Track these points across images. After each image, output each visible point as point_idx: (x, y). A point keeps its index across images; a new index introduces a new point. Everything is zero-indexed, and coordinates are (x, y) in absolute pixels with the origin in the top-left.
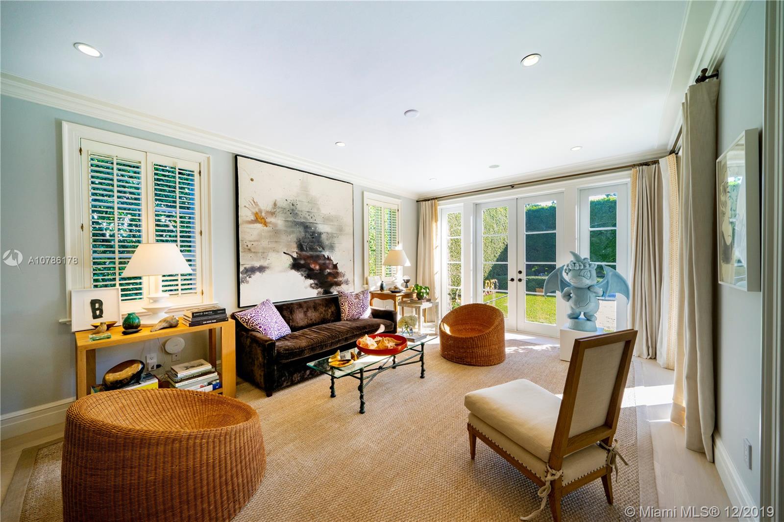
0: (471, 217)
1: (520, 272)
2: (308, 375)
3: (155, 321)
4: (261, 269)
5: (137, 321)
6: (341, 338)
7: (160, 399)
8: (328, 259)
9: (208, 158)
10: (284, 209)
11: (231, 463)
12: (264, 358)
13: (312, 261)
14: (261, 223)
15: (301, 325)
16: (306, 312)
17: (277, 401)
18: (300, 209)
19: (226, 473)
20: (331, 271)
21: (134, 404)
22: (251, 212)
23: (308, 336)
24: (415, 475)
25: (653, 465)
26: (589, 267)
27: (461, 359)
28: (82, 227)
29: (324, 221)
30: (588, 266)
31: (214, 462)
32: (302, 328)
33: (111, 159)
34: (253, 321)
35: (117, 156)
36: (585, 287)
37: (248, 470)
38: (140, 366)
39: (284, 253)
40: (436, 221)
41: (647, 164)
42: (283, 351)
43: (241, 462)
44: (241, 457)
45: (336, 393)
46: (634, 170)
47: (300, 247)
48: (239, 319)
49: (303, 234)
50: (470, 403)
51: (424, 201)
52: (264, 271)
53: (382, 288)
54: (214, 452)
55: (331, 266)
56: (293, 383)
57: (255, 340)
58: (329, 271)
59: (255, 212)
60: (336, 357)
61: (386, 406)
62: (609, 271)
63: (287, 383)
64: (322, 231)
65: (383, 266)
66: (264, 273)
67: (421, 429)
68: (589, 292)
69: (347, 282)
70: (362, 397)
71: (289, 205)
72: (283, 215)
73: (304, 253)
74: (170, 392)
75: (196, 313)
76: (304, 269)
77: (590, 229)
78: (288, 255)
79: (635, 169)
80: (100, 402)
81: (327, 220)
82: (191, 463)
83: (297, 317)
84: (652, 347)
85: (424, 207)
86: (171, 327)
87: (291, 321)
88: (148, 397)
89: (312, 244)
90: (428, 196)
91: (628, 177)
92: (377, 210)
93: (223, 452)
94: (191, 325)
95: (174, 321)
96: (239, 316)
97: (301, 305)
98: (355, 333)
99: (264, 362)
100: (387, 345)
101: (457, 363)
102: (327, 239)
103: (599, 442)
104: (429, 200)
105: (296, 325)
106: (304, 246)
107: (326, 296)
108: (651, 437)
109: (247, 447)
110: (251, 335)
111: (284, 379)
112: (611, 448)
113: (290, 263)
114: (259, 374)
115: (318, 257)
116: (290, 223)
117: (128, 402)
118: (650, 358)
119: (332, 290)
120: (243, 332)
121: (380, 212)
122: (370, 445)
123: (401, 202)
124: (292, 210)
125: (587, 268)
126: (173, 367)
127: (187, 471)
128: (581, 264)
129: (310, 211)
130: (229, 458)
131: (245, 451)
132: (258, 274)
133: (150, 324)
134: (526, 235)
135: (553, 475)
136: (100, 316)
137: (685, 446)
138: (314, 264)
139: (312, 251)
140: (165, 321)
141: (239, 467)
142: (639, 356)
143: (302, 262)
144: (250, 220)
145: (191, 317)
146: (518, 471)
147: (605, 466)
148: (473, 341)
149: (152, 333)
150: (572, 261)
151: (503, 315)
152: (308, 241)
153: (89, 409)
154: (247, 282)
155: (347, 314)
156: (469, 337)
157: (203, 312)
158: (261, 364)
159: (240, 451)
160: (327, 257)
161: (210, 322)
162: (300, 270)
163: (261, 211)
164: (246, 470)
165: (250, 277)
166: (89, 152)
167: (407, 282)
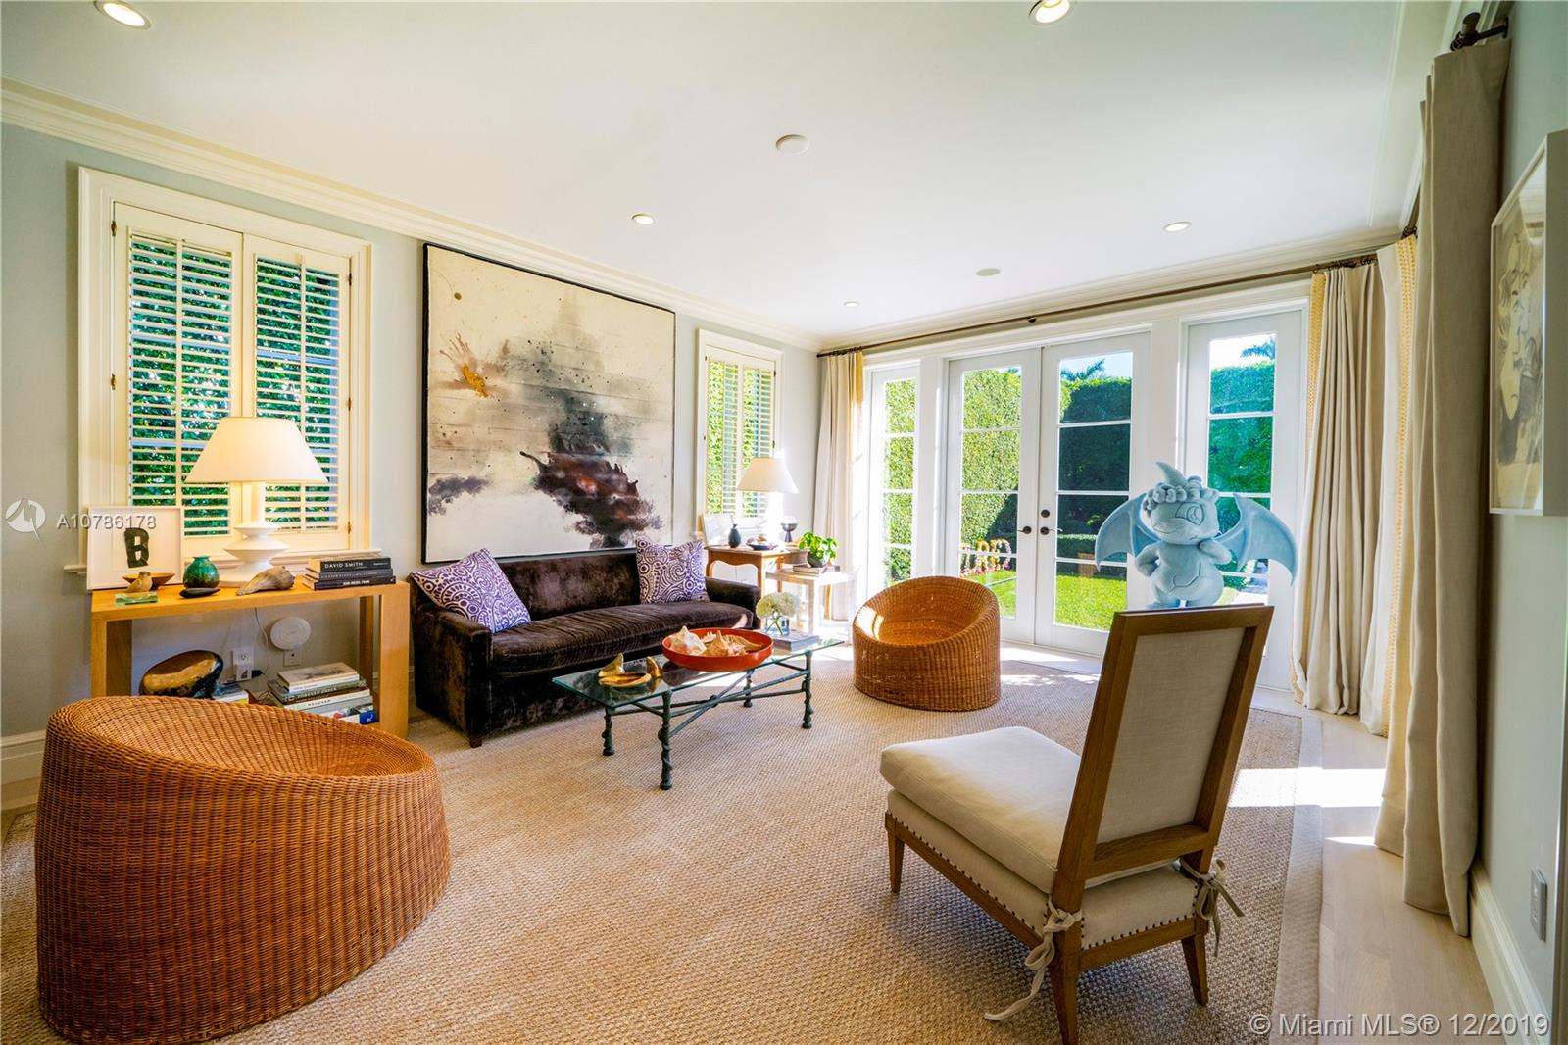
0: (938, 392)
1: (1046, 513)
2: (560, 710)
3: (246, 577)
4: (473, 485)
5: (212, 574)
6: (633, 636)
7: (242, 722)
8: (618, 470)
9: (368, 249)
10: (525, 360)
11: (368, 850)
12: (466, 664)
13: (581, 475)
14: (475, 389)
15: (553, 607)
16: (564, 580)
17: (490, 756)
18: (558, 363)
19: (356, 870)
20: (623, 498)
21: (189, 726)
22: (452, 365)
23: (564, 629)
24: (761, 914)
25: (1318, 933)
26: (1201, 497)
27: (897, 694)
28: (113, 381)
29: (609, 390)
30: (1197, 495)
31: (330, 843)
32: (555, 613)
33: (170, 245)
34: (449, 590)
35: (184, 241)
36: (1189, 543)
37: (406, 873)
38: (214, 665)
39: (523, 454)
40: (860, 400)
41: (1349, 264)
42: (508, 652)
43: (390, 854)
44: (389, 844)
45: (615, 747)
46: (1316, 278)
47: (557, 442)
48: (420, 584)
49: (563, 416)
50: (891, 768)
51: (834, 354)
52: (478, 490)
53: (734, 540)
54: (331, 822)
55: (622, 487)
56: (527, 725)
57: (450, 629)
58: (617, 497)
59: (463, 365)
60: (615, 668)
61: (720, 777)
62: (1248, 509)
63: (514, 721)
64: (605, 411)
65: (738, 494)
66: (478, 495)
67: (789, 827)
68: (1197, 552)
69: (656, 524)
70: (665, 754)
71: (536, 353)
72: (521, 372)
73: (565, 455)
74: (265, 712)
75: (329, 563)
76: (564, 490)
77: (1210, 414)
78: (530, 460)
79: (1321, 276)
80: (120, 713)
81: (616, 387)
82: (282, 840)
83: (546, 591)
84: (1350, 687)
85: (833, 367)
86: (278, 588)
87: (531, 598)
88: (218, 718)
89: (583, 437)
90: (843, 344)
91: (1301, 296)
92: (728, 370)
93: (352, 827)
94: (317, 587)
95: (285, 576)
96: (421, 578)
97: (555, 565)
98: (666, 628)
99: (466, 675)
100: (727, 647)
101: (887, 702)
102: (616, 430)
103: (1178, 862)
104: (844, 352)
105: (543, 607)
106: (564, 441)
107: (611, 551)
108: (1321, 874)
109: (404, 824)
110: (444, 617)
111: (508, 713)
112: (1206, 878)
113: (534, 475)
114: (456, 698)
115: (595, 466)
116: (535, 389)
117: (178, 721)
118: (1345, 713)
119: (623, 538)
120: (428, 613)
121: (734, 374)
122: (673, 850)
123: (782, 355)
124: (541, 364)
125: (1194, 499)
126: (282, 674)
127: (274, 856)
128: (1181, 490)
129: (580, 366)
130: (363, 840)
131: (399, 832)
132: (465, 495)
133: (238, 580)
134: (1062, 429)
135: (1060, 921)
136: (143, 562)
137: (1403, 897)
138: (585, 479)
139: (582, 453)
140: (266, 575)
141: (386, 862)
142: (1317, 708)
143: (560, 475)
144: (451, 381)
145: (319, 571)
146: (994, 923)
147: (1189, 916)
148: (925, 654)
149: (239, 597)
150: (1161, 484)
151: (996, 601)
152: (574, 430)
153: (95, 722)
154: (443, 511)
155: (652, 591)
156: (915, 646)
157: (344, 562)
158: (460, 678)
159: (389, 831)
160: (613, 467)
161: (357, 583)
162: (556, 491)
163: (474, 364)
164: (401, 871)
165: (448, 501)
166: (130, 230)
167: (790, 529)
